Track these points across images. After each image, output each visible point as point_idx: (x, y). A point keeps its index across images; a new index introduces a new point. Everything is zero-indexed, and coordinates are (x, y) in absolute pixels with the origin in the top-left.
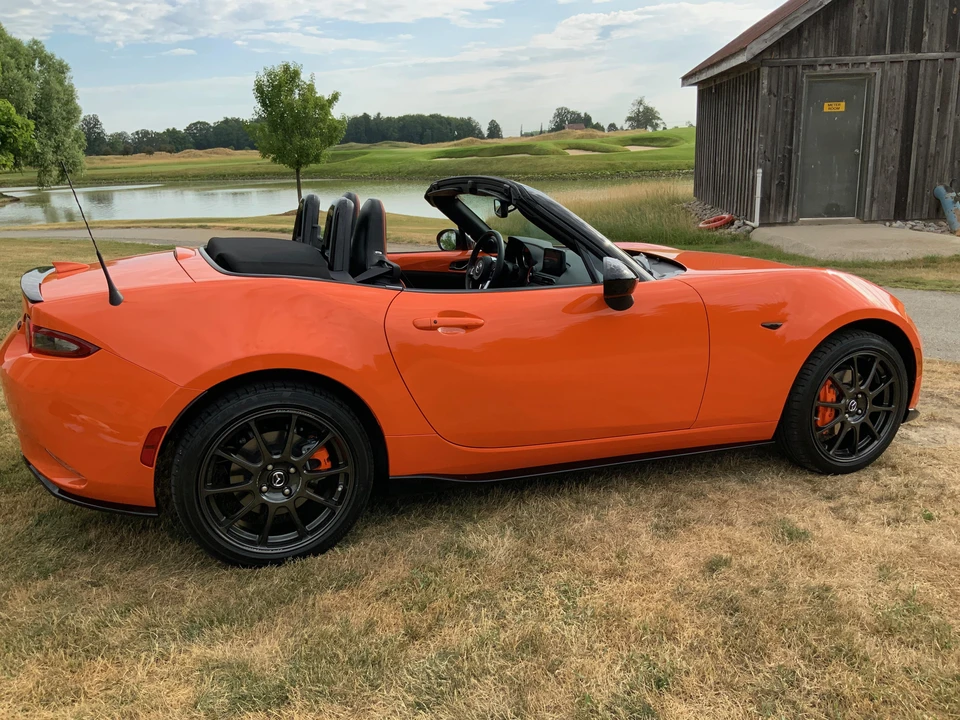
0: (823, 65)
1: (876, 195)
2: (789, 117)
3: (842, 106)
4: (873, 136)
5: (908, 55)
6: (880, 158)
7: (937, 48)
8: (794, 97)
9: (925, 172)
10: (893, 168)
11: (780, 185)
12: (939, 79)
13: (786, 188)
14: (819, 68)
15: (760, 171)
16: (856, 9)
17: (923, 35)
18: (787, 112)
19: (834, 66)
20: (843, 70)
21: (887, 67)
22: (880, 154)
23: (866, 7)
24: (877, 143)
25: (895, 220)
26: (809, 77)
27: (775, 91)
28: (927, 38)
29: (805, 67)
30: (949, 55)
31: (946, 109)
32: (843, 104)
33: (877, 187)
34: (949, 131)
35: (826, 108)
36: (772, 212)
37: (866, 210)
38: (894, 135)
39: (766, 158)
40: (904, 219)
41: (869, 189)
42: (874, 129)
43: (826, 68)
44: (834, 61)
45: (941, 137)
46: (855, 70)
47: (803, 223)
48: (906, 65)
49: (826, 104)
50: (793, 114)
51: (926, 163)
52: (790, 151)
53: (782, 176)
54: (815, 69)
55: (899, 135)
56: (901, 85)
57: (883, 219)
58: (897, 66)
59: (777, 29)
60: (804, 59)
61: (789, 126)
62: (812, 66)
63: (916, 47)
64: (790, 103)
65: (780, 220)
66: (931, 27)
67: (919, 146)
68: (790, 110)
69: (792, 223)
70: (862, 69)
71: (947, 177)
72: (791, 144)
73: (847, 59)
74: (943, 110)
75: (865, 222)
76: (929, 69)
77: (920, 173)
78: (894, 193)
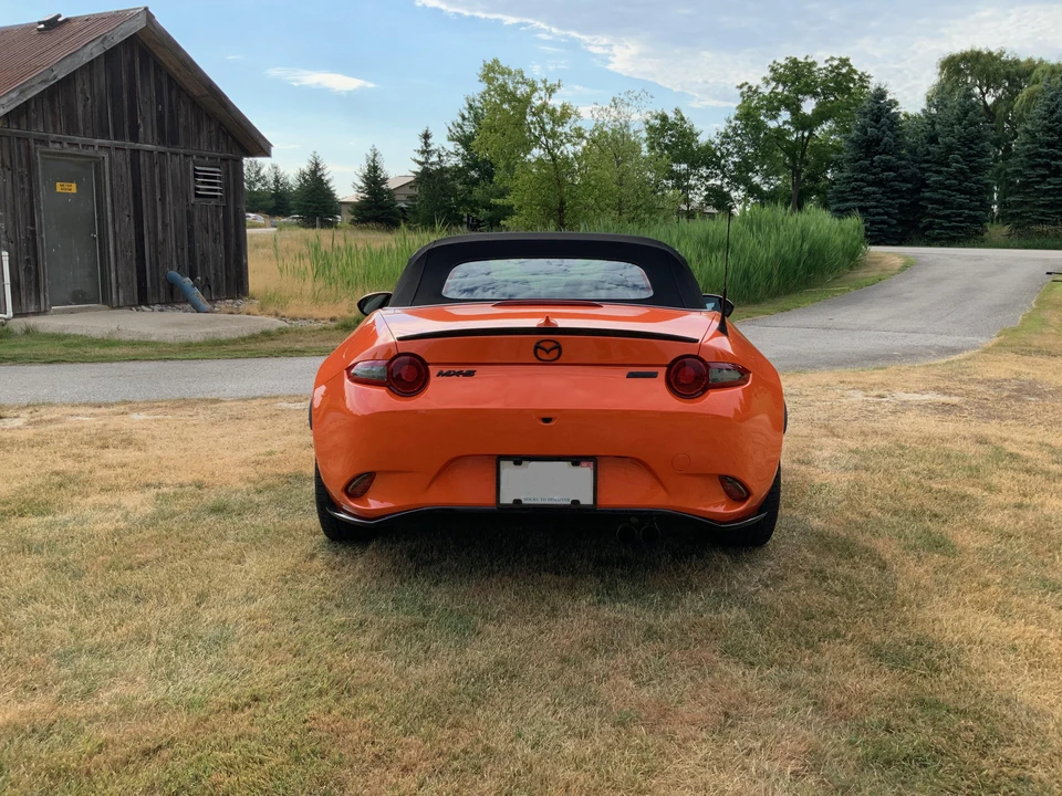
0: (54, 142)
1: (120, 280)
2: (27, 194)
3: (73, 188)
4: (110, 220)
5: (129, 144)
6: (119, 244)
7: (150, 141)
8: (29, 171)
9: (157, 257)
10: (131, 253)
11: (27, 270)
12: (157, 170)
13: (33, 273)
14: (51, 144)
15: (5, 253)
16: (78, 89)
17: (138, 127)
18: (23, 189)
19: (65, 145)
20: (74, 150)
21: (113, 153)
22: (118, 239)
23: (87, 87)
24: (114, 227)
25: (140, 304)
26: (41, 153)
27: (9, 164)
28: (142, 129)
29: (37, 141)
30: (162, 149)
31: (165, 198)
32: (74, 185)
33: (119, 272)
34: (170, 219)
35: (59, 187)
36: (23, 301)
37: (114, 296)
38: (127, 223)
39: (9, 240)
40: (147, 305)
41: (113, 275)
42: (109, 214)
43: (58, 146)
44: (65, 139)
45: (165, 225)
46: (85, 152)
47: (56, 312)
48: (128, 153)
49: (58, 184)
50: (31, 191)
51: (156, 248)
52: (33, 233)
53: (28, 260)
54: (47, 145)
55: (132, 221)
56: (126, 170)
57: (129, 305)
58: (121, 153)
59: (14, 95)
60: (34, 132)
61: (28, 205)
62: (43, 142)
63: (134, 137)
64: (26, 179)
65: (32, 309)
66: (144, 119)
67: (149, 233)
68: (26, 186)
69: (45, 312)
70: (90, 152)
71: (175, 263)
72: (33, 225)
73: (77, 139)
74: (163, 199)
75: (113, 308)
76: (147, 159)
77: (153, 259)
78: (135, 278)
